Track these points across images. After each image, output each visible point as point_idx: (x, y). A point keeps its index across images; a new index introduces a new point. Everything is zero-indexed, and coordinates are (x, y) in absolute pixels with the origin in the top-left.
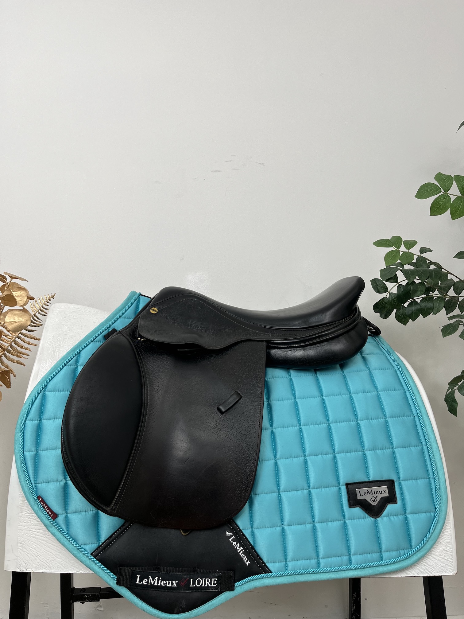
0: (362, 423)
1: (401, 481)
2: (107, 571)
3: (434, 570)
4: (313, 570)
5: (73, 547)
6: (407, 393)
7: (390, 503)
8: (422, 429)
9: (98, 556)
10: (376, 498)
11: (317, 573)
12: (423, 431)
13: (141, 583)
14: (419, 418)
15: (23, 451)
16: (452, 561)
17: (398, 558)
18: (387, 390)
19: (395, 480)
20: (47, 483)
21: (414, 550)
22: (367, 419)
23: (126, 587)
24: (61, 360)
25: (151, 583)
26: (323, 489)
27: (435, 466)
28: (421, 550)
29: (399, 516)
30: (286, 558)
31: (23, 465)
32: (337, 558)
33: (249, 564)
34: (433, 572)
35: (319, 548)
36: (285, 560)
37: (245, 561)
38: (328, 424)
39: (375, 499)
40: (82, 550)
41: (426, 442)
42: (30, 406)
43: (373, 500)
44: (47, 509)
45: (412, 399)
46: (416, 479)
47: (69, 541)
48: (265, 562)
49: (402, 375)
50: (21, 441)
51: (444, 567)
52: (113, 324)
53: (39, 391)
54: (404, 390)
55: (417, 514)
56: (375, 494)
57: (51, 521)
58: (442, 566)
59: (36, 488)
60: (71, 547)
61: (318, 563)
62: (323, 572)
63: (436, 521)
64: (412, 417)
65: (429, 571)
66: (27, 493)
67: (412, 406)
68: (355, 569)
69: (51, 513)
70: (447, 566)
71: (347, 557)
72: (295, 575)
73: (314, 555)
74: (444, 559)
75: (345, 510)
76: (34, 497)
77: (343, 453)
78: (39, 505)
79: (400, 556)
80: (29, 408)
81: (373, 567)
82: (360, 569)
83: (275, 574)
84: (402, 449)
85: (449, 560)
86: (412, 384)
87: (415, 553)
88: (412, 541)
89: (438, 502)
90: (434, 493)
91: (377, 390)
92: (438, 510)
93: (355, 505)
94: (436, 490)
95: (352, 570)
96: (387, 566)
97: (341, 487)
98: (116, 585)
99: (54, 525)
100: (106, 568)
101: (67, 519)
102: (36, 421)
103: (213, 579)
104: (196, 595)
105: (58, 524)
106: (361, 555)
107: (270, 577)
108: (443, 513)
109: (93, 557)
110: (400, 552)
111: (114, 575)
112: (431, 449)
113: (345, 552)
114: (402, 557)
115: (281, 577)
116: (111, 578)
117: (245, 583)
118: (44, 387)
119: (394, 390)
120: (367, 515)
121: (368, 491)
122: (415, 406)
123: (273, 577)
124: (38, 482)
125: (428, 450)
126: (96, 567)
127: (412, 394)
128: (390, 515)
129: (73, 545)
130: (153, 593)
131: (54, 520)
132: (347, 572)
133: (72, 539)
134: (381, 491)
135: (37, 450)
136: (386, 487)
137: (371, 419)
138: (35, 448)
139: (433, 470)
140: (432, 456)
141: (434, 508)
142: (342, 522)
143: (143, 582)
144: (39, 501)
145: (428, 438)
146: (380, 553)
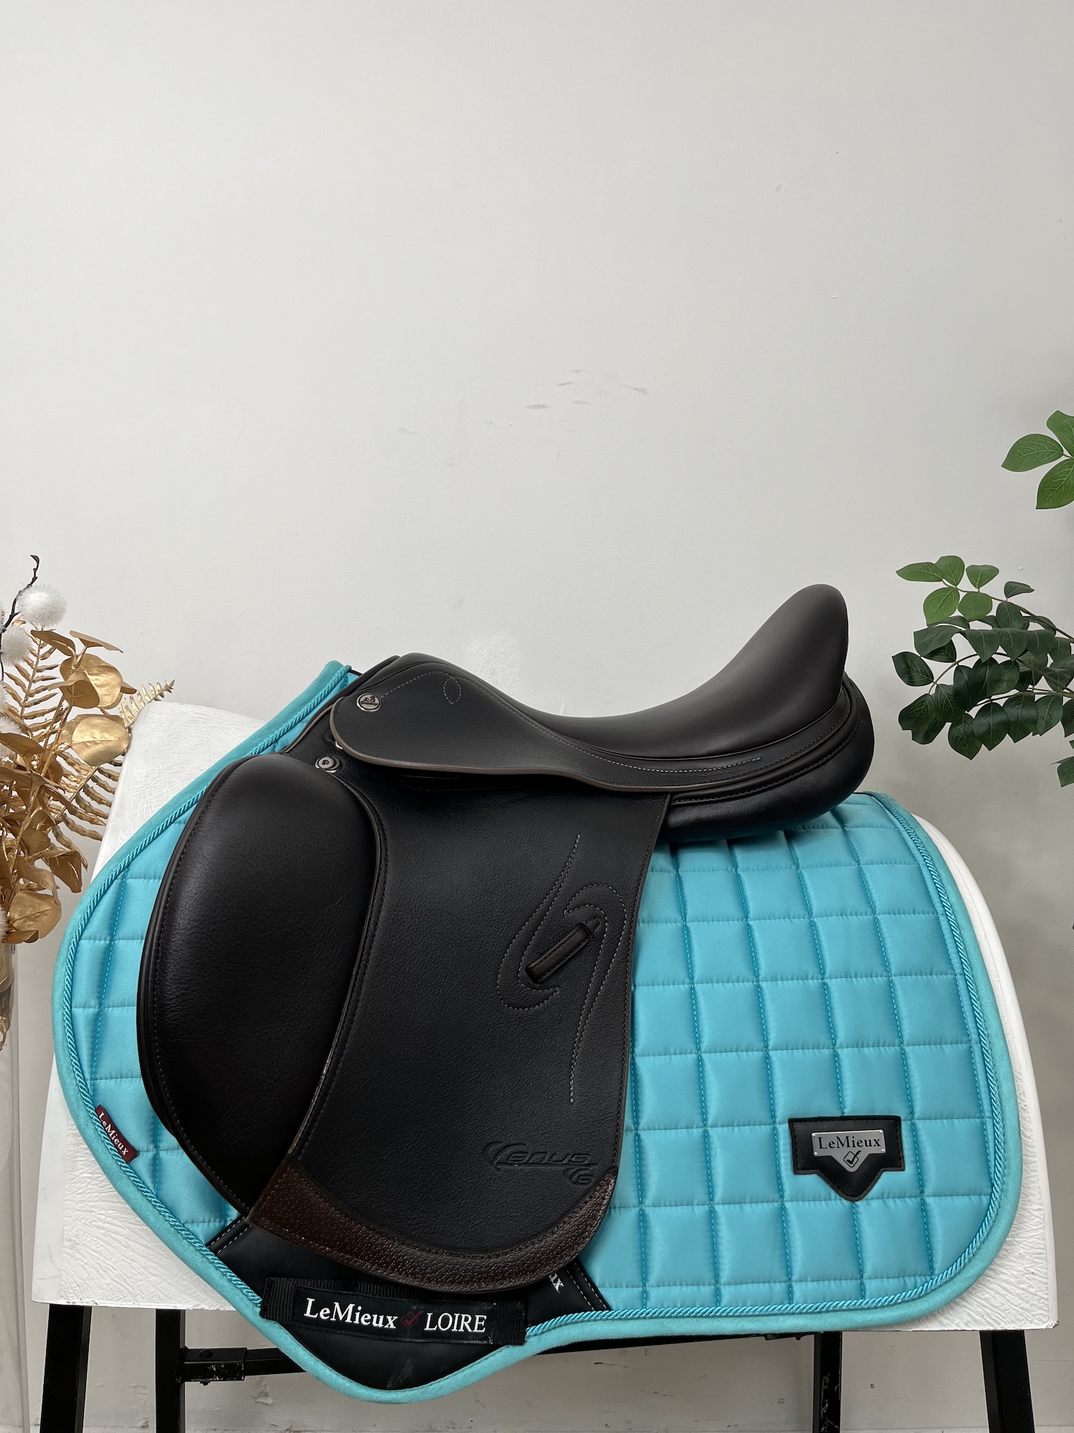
0: (833, 984)
1: (916, 1121)
2: (241, 1285)
4: (704, 1310)
5: (169, 1226)
6: (943, 919)
7: (887, 1169)
8: (972, 1004)
9: (222, 1249)
10: (855, 1156)
11: (713, 1317)
12: (974, 1009)
13: (316, 1316)
14: (966, 980)
15: (71, 1005)
17: (899, 1295)
18: (896, 912)
19: (902, 1118)
20: (119, 1080)
21: (938, 1280)
22: (847, 975)
23: (281, 1324)
24: (164, 810)
25: (337, 1316)
26: (736, 1129)
27: (996, 1089)
28: (956, 1279)
29: (908, 1200)
30: (644, 1280)
31: (69, 1037)
32: (761, 1285)
33: (560, 1287)
35: (721, 1261)
36: (641, 1284)
38: (755, 983)
39: (854, 1159)
40: (186, 1234)
41: (979, 1034)
42: (90, 907)
43: (848, 1161)
44: (114, 1137)
45: (952, 935)
46: (951, 1117)
47: (160, 1211)
48: (597, 1284)
49: (934, 879)
50: (67, 983)
52: (284, 734)
53: (112, 875)
54: (935, 914)
55: (949, 1198)
56: (854, 1146)
57: (121, 1166)
59: (94, 1090)
60: (162, 1225)
61: (717, 1293)
62: (727, 1316)
63: (993, 1215)
64: (950, 976)
66: (73, 1099)
67: (952, 950)
68: (800, 1313)
69: (122, 1146)
71: (783, 1285)
72: (663, 1317)
73: (708, 1276)
75: (785, 1180)
76: (89, 1109)
77: (787, 1049)
78: (98, 1126)
79: (905, 1289)
80: (88, 911)
81: (841, 1310)
82: (813, 1314)
83: (617, 1312)
84: (922, 1047)
86: (953, 899)
87: (940, 1286)
88: (934, 1258)
89: (999, 1172)
90: (991, 1150)
91: (874, 912)
92: (999, 1191)
93: (809, 1169)
94: (995, 1145)
95: (793, 1314)
96: (875, 1310)
97: (777, 1126)
98: (261, 1319)
99: (128, 1174)
100: (238, 1276)
101: (156, 1164)
102: (102, 942)
103: (478, 1317)
104: (438, 1349)
105: (136, 1174)
106: (815, 1283)
107: (607, 1319)
108: (1011, 1197)
109: (211, 1251)
110: (904, 1281)
111: (255, 1294)
112: (990, 1051)
113: (779, 1272)
114: (910, 1292)
115: (630, 1322)
116: (248, 1302)
117: (549, 1330)
118: (124, 868)
119: (911, 911)
120: (833, 1193)
121: (838, 1138)
122: (959, 952)
124: (98, 1076)
125: (983, 1053)
126: (214, 1274)
127: (953, 924)
128: (885, 1196)
129: (168, 1221)
130: (341, 1338)
131: (127, 1163)
132: (781, 1318)
133: (166, 1208)
134: (870, 1141)
135: (100, 1004)
136: (881, 1131)
137: (856, 977)
138: (97, 1001)
139: (991, 1098)
140: (990, 1067)
141: (990, 1185)
142: (776, 1204)
143: (319, 1314)
144: (99, 1118)
145: (984, 1026)
146: (859, 1281)
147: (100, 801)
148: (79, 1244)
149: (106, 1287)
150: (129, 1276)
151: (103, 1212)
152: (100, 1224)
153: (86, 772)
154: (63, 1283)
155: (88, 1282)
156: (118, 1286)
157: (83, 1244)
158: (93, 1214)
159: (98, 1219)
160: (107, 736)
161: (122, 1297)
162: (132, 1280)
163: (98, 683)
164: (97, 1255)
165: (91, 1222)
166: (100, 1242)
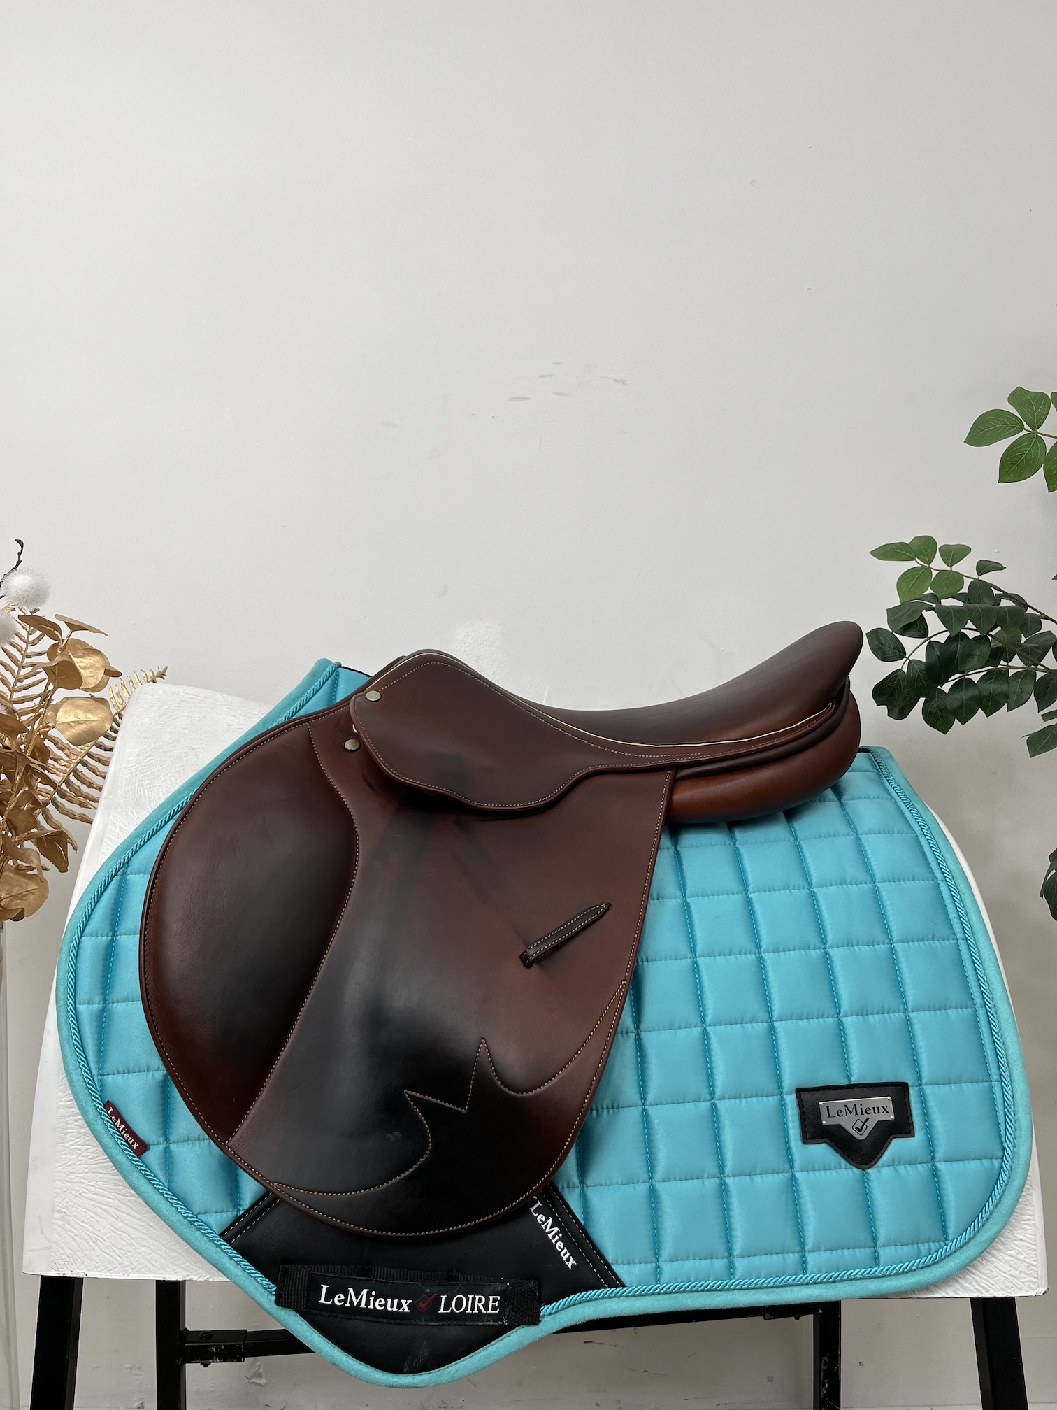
0: (835, 953)
1: (924, 1087)
2: (254, 1273)
3: (993, 1284)
4: (718, 1283)
5: (181, 1219)
6: (942, 885)
7: (897, 1135)
8: (975, 968)
9: (236, 1238)
10: (864, 1123)
11: (728, 1290)
12: (977, 974)
13: (330, 1303)
14: (968, 945)
15: (75, 1002)
16: (1034, 1263)
17: (914, 1261)
18: (896, 878)
19: (910, 1084)
20: (126, 1075)
21: (951, 1245)
22: (849, 944)
23: (297, 1311)
25: (351, 1302)
26: (744, 1101)
27: (1003, 1052)
28: (970, 1244)
29: (919, 1166)
30: (657, 1255)
31: (74, 1034)
32: (774, 1257)
33: (573, 1265)
34: (991, 1287)
35: (734, 1233)
36: (654, 1259)
37: (564, 1258)
38: (757, 955)
39: (862, 1126)
40: (200, 1225)
41: (984, 998)
42: (91, 903)
43: (857, 1128)
44: (124, 1131)
45: (952, 901)
46: (958, 1082)
47: (172, 1204)
48: (610, 1261)
49: (932, 849)
50: (70, 980)
51: (1016, 1277)
53: (112, 871)
54: (935, 880)
55: (961, 1163)
56: (862, 1114)
57: (132, 1160)
58: (1012, 1276)
59: (102, 1086)
60: (175, 1217)
61: (731, 1267)
62: (741, 1289)
63: (1005, 1178)
64: (952, 941)
65: (982, 1287)
66: (81, 1096)
67: (953, 915)
68: (815, 1283)
69: (132, 1141)
70: (1022, 1274)
71: (796, 1255)
72: (677, 1292)
73: (721, 1249)
74: (1016, 1258)
75: (794, 1150)
76: (97, 1105)
77: (791, 1019)
78: (108, 1121)
79: (919, 1256)
80: (89, 908)
81: (855, 1279)
82: (827, 1283)
83: (631, 1289)
84: (927, 1013)
85: (1028, 1260)
86: (953, 867)
87: (955, 1252)
88: (948, 1225)
89: (1010, 1134)
90: (1001, 1114)
91: (873, 880)
92: (1010, 1153)
93: (818, 1139)
94: (1005, 1107)
95: (808, 1284)
96: (889, 1278)
97: (785, 1096)
98: (274, 1306)
99: (139, 1167)
100: (252, 1266)
101: (167, 1156)
102: (104, 938)
103: (491, 1298)
104: (453, 1331)
105: (147, 1167)
106: (828, 1253)
107: (621, 1296)
108: (1022, 1159)
109: (225, 1241)
110: (918, 1247)
111: (269, 1283)
112: (995, 1015)
113: (792, 1243)
114: (924, 1258)
115: (646, 1298)
116: (263, 1290)
117: (563, 1309)
118: (124, 865)
119: (911, 878)
120: (843, 1162)
121: (846, 1106)
122: (960, 917)
123: (627, 1296)
124: (105, 1072)
125: (988, 1017)
126: (230, 1265)
127: (953, 888)
128: (896, 1163)
129: (181, 1213)
130: (358, 1325)
131: (138, 1157)
132: (795, 1289)
133: (179, 1200)
134: (878, 1108)
135: (105, 1000)
136: (889, 1098)
137: (858, 945)
138: (101, 997)
139: (999, 1061)
140: (997, 1031)
141: (999, 1147)
142: (786, 1175)
143: (333, 1300)
144: (108, 1113)
145: (988, 990)
146: (873, 1250)
147: (90, 785)
148: (69, 1216)
149: (96, 1258)
150: (119, 1247)
151: (93, 1183)
152: (90, 1195)
153: (75, 757)
154: (53, 1254)
155: (78, 1254)
156: (108, 1257)
157: (74, 1216)
158: (83, 1185)
159: (88, 1190)
160: (91, 716)
161: (112, 1268)
162: (121, 1251)
163: (82, 665)
164: (87, 1226)
165: (80, 1194)
166: (89, 1213)
